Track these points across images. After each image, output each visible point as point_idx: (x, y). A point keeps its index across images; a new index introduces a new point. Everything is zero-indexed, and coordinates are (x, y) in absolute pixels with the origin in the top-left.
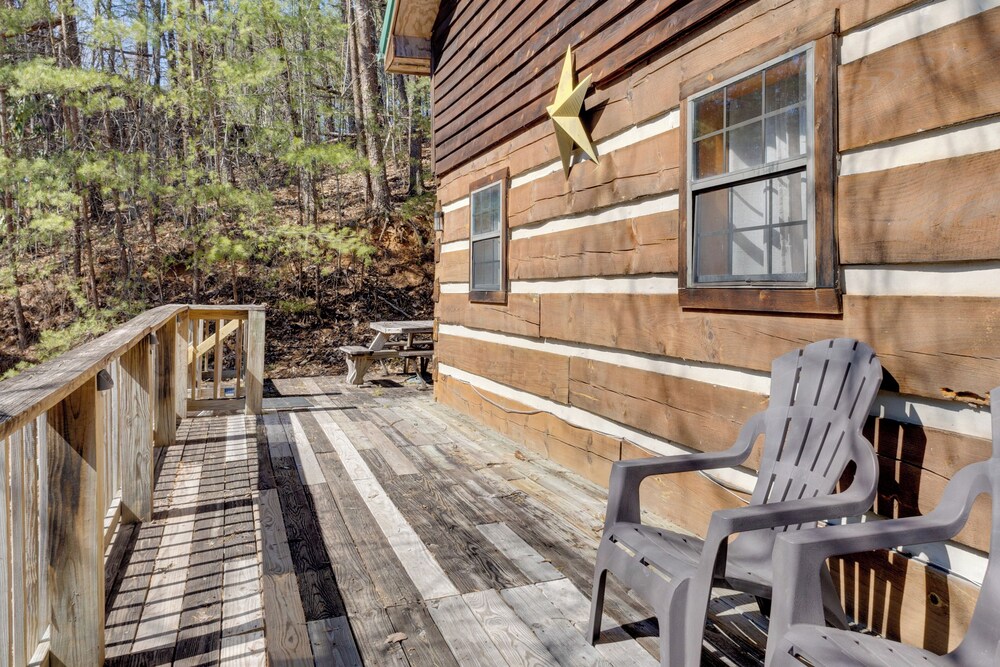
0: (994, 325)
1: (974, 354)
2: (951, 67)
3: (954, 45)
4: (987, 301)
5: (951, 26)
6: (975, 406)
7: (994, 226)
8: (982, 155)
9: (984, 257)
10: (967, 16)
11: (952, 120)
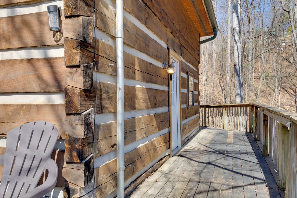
0: (11, 112)
1: (6, 122)
2: (3, 31)
3: (5, 24)
4: (10, 105)
5: (4, 18)
6: (5, 138)
7: (13, 82)
8: (11, 60)
9: (10, 92)
10: (9, 16)
11: (3, 48)
